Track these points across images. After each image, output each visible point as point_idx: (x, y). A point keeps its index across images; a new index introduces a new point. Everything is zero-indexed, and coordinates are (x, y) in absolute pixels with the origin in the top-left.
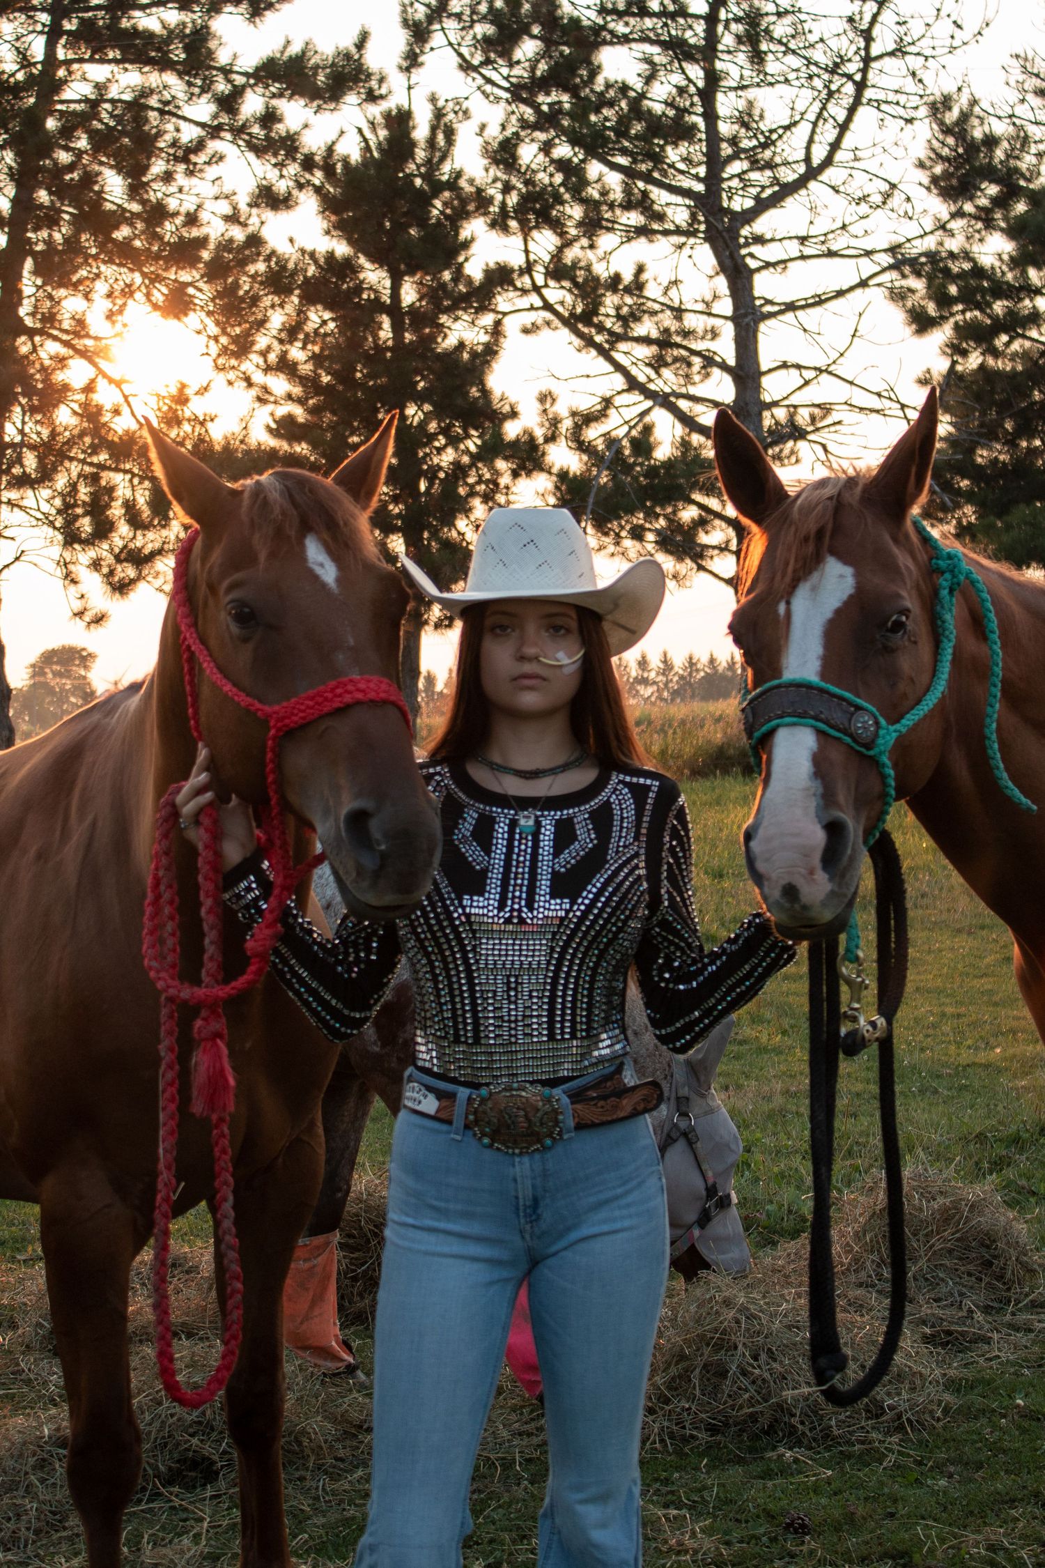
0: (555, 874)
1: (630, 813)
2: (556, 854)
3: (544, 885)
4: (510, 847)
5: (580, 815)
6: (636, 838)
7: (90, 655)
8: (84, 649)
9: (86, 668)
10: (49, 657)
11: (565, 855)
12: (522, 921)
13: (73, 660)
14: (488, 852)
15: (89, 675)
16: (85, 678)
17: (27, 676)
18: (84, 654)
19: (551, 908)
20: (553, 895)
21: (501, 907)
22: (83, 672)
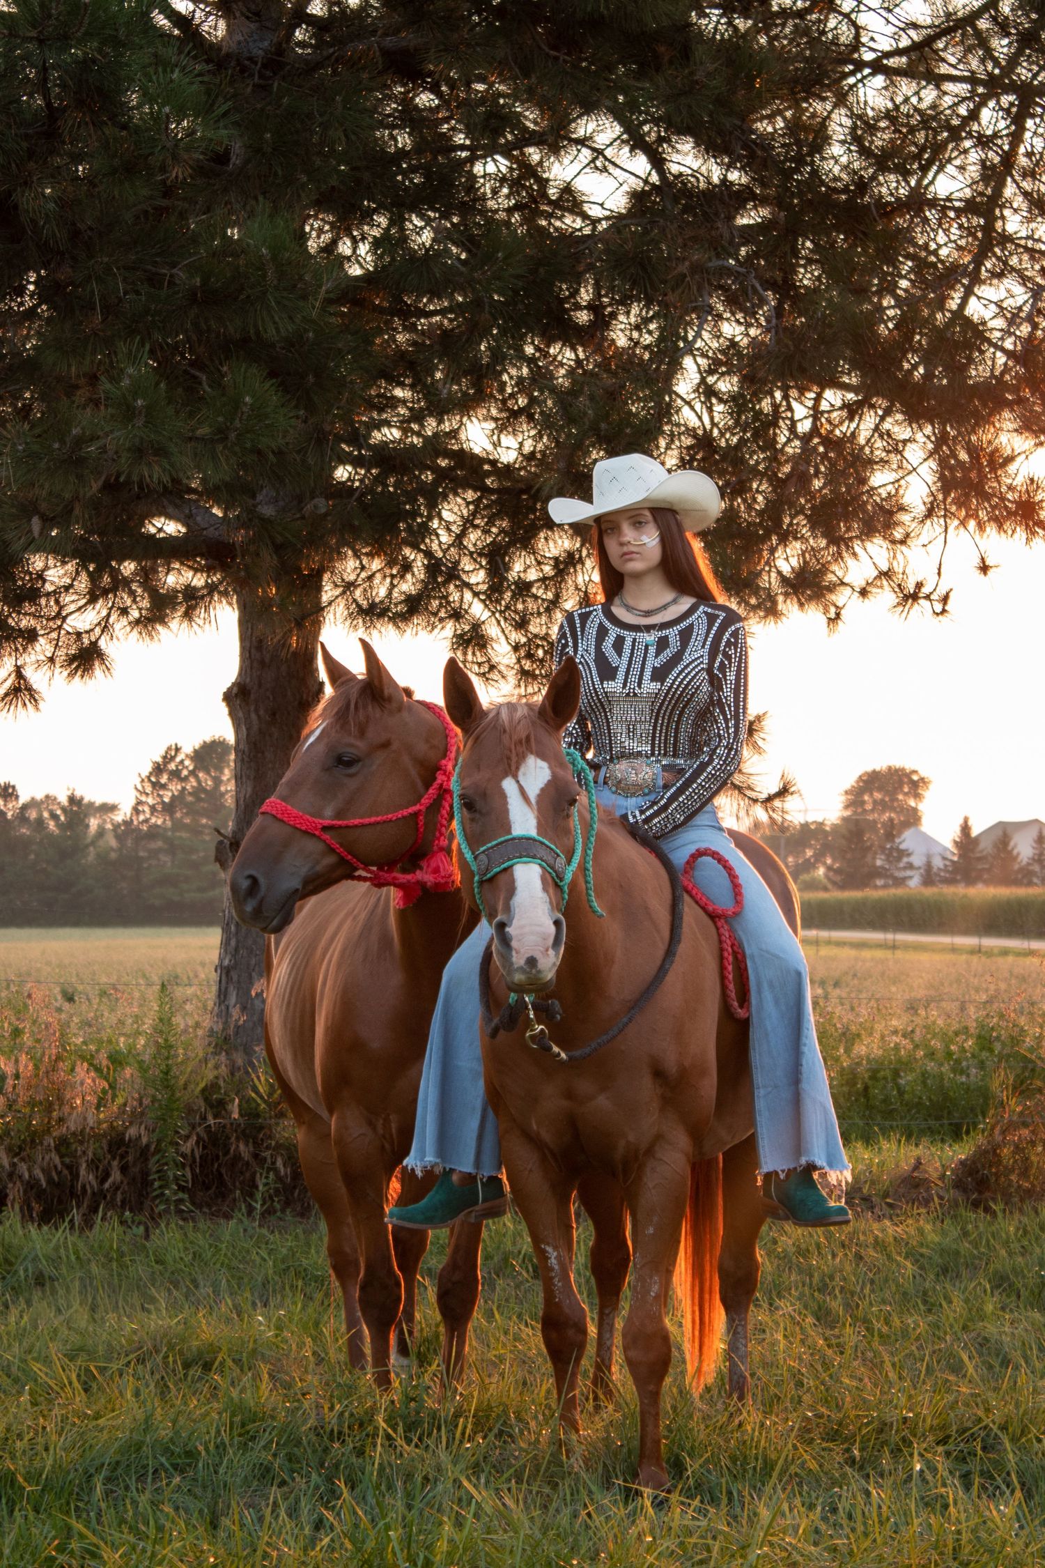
0: (654, 668)
1: (703, 632)
2: (656, 657)
3: (648, 674)
4: (632, 654)
5: (673, 633)
6: (703, 647)
7: (922, 779)
8: (915, 772)
9: (917, 796)
10: (871, 781)
11: (661, 657)
12: (635, 695)
13: (901, 787)
14: (620, 656)
15: (921, 807)
16: (915, 810)
17: (841, 806)
18: (915, 778)
19: (650, 687)
20: (652, 680)
21: (624, 687)
22: (912, 803)
